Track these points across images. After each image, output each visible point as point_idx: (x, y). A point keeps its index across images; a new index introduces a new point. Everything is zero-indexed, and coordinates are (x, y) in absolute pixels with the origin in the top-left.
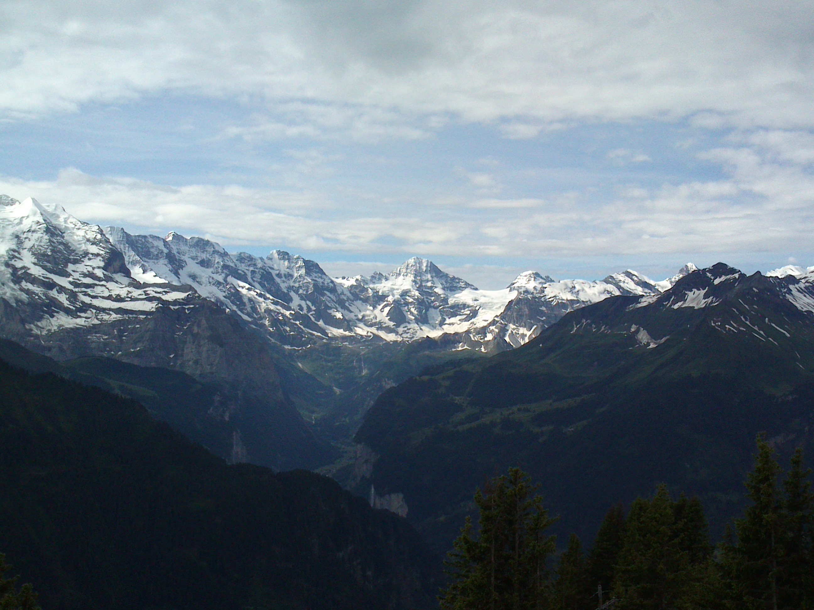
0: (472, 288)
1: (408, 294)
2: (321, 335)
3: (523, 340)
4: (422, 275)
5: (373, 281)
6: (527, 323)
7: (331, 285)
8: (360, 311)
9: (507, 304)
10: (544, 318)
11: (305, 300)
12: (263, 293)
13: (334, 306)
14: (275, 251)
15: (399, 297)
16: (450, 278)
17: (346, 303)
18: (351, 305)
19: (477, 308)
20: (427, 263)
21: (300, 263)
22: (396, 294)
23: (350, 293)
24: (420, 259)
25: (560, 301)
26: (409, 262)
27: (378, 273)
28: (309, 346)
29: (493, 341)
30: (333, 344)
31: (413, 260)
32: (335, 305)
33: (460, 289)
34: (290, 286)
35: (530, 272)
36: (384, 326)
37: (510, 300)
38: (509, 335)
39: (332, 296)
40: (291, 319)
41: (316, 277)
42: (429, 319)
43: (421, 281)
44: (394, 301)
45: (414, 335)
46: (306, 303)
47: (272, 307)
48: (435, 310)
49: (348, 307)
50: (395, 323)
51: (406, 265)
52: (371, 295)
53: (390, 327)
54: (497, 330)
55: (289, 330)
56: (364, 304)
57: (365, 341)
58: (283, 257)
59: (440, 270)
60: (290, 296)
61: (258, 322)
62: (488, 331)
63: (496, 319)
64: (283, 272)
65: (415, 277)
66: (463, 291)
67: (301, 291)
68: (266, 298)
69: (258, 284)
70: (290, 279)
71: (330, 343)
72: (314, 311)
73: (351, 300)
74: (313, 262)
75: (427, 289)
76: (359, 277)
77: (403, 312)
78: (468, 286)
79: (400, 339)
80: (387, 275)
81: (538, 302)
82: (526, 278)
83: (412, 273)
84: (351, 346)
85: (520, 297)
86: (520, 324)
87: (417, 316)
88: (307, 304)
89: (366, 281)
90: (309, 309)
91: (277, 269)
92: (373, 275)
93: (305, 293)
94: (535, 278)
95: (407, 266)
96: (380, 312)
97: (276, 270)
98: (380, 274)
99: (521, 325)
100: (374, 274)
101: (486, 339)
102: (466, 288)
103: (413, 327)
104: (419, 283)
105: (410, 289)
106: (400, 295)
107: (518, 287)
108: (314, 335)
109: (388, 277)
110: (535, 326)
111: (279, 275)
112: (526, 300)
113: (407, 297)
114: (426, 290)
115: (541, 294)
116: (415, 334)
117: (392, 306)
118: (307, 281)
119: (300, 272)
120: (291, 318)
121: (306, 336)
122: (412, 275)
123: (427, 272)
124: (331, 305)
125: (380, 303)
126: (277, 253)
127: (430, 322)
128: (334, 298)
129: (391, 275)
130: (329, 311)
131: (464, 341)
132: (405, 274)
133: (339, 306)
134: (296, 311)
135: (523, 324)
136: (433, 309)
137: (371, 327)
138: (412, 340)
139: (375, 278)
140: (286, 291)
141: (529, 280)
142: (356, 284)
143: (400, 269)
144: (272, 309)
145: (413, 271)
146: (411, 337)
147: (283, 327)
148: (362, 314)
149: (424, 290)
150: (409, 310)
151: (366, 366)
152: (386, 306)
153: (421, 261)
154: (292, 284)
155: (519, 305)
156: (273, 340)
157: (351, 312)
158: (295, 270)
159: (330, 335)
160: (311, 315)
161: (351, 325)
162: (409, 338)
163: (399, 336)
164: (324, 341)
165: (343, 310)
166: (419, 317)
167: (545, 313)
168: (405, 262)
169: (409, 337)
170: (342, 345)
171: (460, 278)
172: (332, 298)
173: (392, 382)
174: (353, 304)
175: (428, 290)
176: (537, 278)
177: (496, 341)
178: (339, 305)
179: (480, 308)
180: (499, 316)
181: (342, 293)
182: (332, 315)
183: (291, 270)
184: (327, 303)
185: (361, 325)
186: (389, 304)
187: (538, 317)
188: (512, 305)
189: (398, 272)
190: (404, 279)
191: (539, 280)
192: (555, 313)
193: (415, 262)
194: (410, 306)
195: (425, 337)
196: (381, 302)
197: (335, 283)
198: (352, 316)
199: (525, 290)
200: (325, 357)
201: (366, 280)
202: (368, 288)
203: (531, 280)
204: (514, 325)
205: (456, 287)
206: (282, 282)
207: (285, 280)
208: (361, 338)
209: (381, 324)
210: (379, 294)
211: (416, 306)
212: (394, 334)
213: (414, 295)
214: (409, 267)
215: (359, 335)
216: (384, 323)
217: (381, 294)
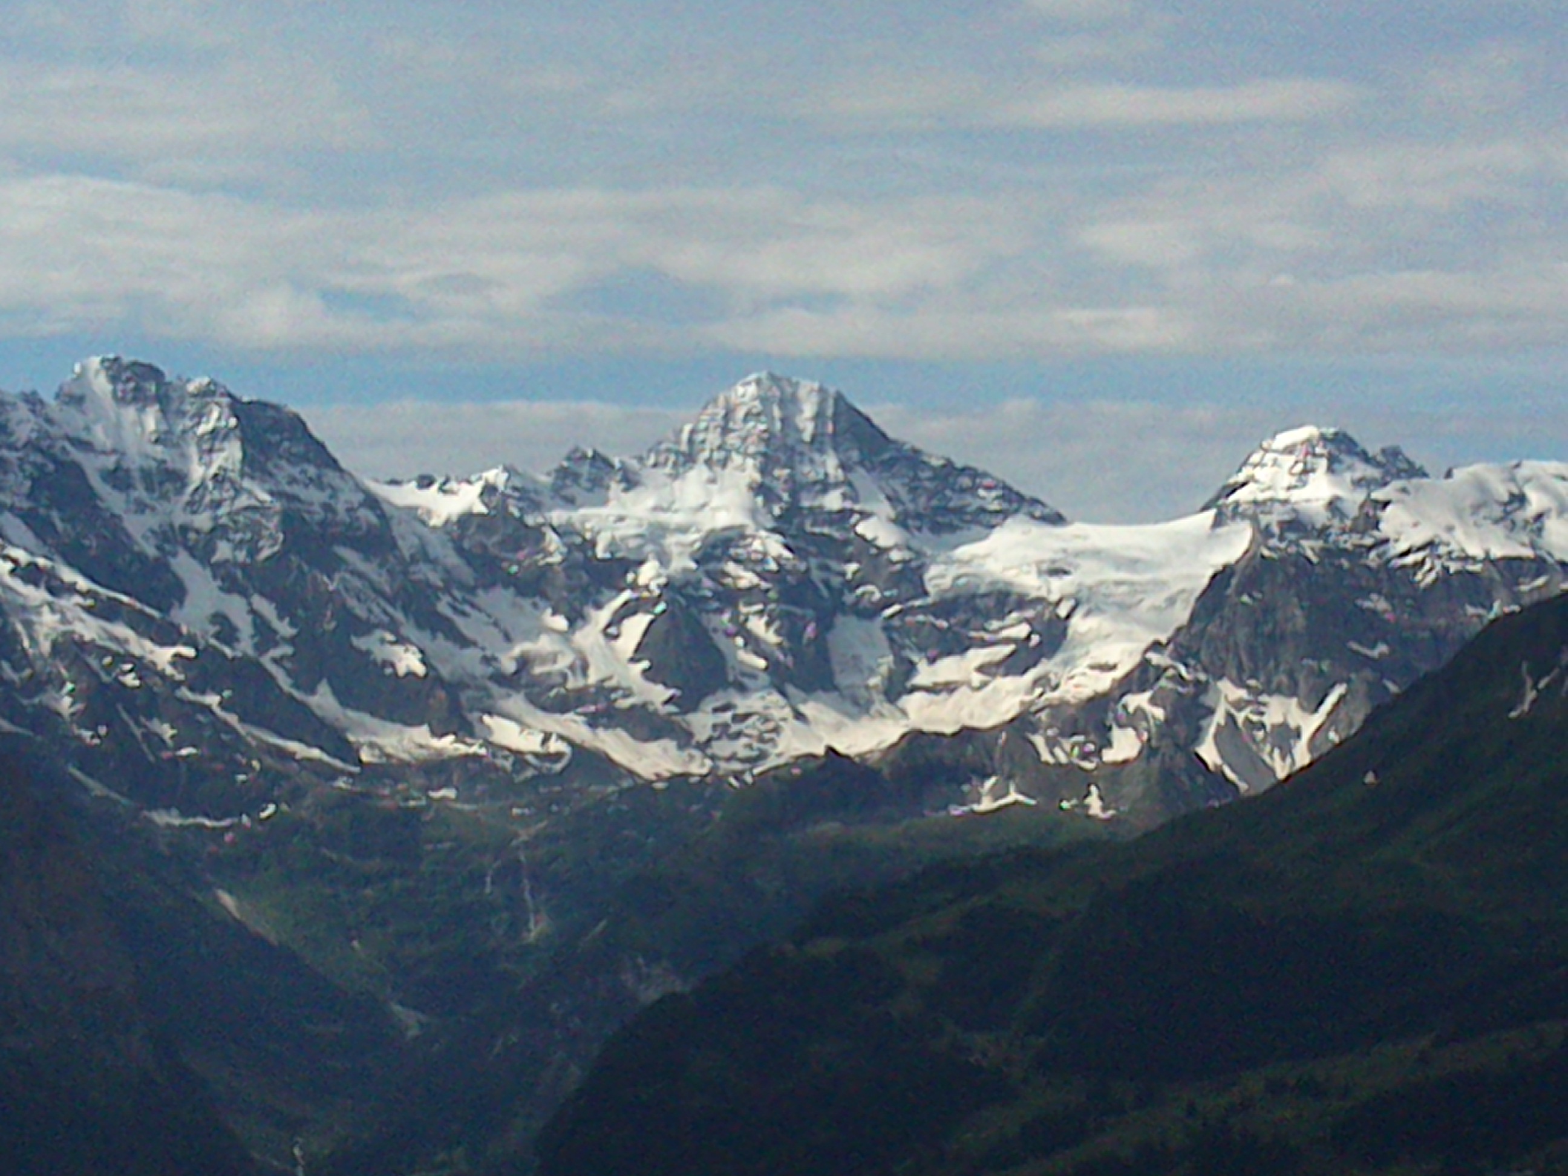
0: (1038, 513)
1: (732, 551)
2: (326, 758)
3: (1283, 758)
4: (797, 458)
5: (566, 492)
6: (1301, 678)
7: (367, 516)
8: (508, 638)
9: (1205, 581)
10: (1382, 648)
11: (245, 594)
12: (41, 562)
13: (386, 619)
14: (95, 362)
15: (693, 565)
16: (932, 469)
17: (438, 599)
18: (467, 608)
19: (1063, 611)
20: (822, 404)
21: (215, 417)
22: (675, 550)
23: (460, 551)
24: (784, 384)
25: (1453, 567)
26: (734, 399)
27: (590, 454)
28: (271, 808)
29: (1143, 765)
30: (384, 797)
31: (752, 389)
32: (385, 612)
33: (979, 523)
34: (171, 526)
35: (1309, 431)
36: (624, 703)
37: (1220, 568)
38: (1216, 736)
39: (369, 568)
40: (179, 684)
41: (293, 481)
42: (836, 668)
43: (796, 488)
44: (667, 585)
45: (766, 747)
46: (250, 604)
47: (89, 629)
48: (865, 623)
49: (450, 622)
50: (678, 693)
51: (722, 412)
52: (556, 558)
53: (651, 708)
54: (1159, 713)
55: (173, 737)
56: (526, 603)
57: (534, 778)
58: (136, 389)
59: (884, 435)
60: (175, 575)
61: (25, 702)
62: (1116, 718)
63: (1155, 658)
64: (134, 462)
65: (764, 470)
66: (997, 530)
67: (223, 551)
68: (58, 588)
69: (18, 522)
70: (171, 495)
71: (366, 795)
72: (292, 641)
73: (463, 587)
74: (275, 408)
75: (824, 523)
76: (496, 476)
77: (711, 638)
78: (1015, 506)
79: (699, 767)
80: (634, 464)
81: (1350, 572)
82: (1291, 459)
83: (752, 449)
84: (467, 807)
85: (1266, 553)
86: (1269, 682)
87: (779, 655)
88: (253, 612)
89: (532, 495)
90: (265, 636)
91: (109, 445)
92: (565, 464)
93: (242, 556)
94: (1332, 460)
95: (727, 417)
96: (601, 639)
97: (104, 453)
98: (600, 461)
99: (1274, 686)
100: (569, 459)
101: (1109, 756)
102: (1004, 514)
103: (759, 709)
104: (785, 496)
105: (742, 527)
106: (698, 556)
107: (1255, 503)
108: (290, 756)
109: (636, 473)
110: (1339, 690)
111: (118, 477)
112: (1295, 564)
113: (731, 567)
114: (817, 530)
115: (1363, 533)
116: (772, 740)
117: (661, 607)
118: (253, 502)
119: (218, 460)
120: (180, 677)
121: (256, 764)
122: (750, 462)
123: (822, 443)
124: (370, 611)
125: (602, 598)
126: (108, 369)
127: (842, 680)
128: (382, 580)
129: (652, 460)
130: (360, 643)
131: (1006, 767)
132: (717, 455)
133: (406, 614)
134: (202, 644)
135: (1284, 679)
136: (852, 621)
137: (563, 710)
138: (756, 771)
139: (576, 477)
140: (151, 551)
141: (1306, 472)
142: (483, 509)
143: (693, 432)
144: (88, 637)
145: (754, 438)
146: (755, 753)
147: (143, 719)
148: (517, 650)
149: (808, 528)
150: (742, 629)
151: (544, 894)
152: (628, 610)
153: (789, 390)
154: (180, 518)
155: (1261, 592)
156: (97, 788)
157: (464, 642)
158: (193, 451)
159: (365, 756)
160: (276, 661)
161: (464, 703)
162: (742, 761)
163: (696, 753)
164: (341, 783)
165: (427, 634)
166: (790, 661)
167: (1387, 622)
168: (715, 401)
169: (743, 753)
170: (423, 802)
171: (981, 467)
172: (374, 577)
173: (667, 971)
174: (473, 606)
175: (826, 530)
176: (1343, 457)
177: (1156, 763)
178: (405, 610)
179: (1073, 609)
180: (1168, 643)
181: (423, 555)
182: (375, 663)
183: (175, 452)
184: (352, 603)
185: (516, 703)
186: (646, 599)
187: (1355, 646)
188: (1229, 591)
189: (684, 447)
190: (713, 481)
191: (1350, 468)
192: (1431, 621)
193: (764, 400)
194: (744, 609)
195: (820, 751)
196: (607, 593)
197: (385, 507)
198: (469, 660)
199: (1286, 517)
200: (349, 859)
201: (530, 487)
202: (543, 525)
203: (1313, 470)
204: (1240, 683)
205: (960, 511)
206: (133, 507)
207: (148, 501)
208: (514, 764)
209: (608, 699)
210: (595, 555)
211: (772, 606)
212: (670, 744)
213: (760, 556)
214: (737, 423)
215: (506, 753)
216: (620, 693)
217: (605, 551)
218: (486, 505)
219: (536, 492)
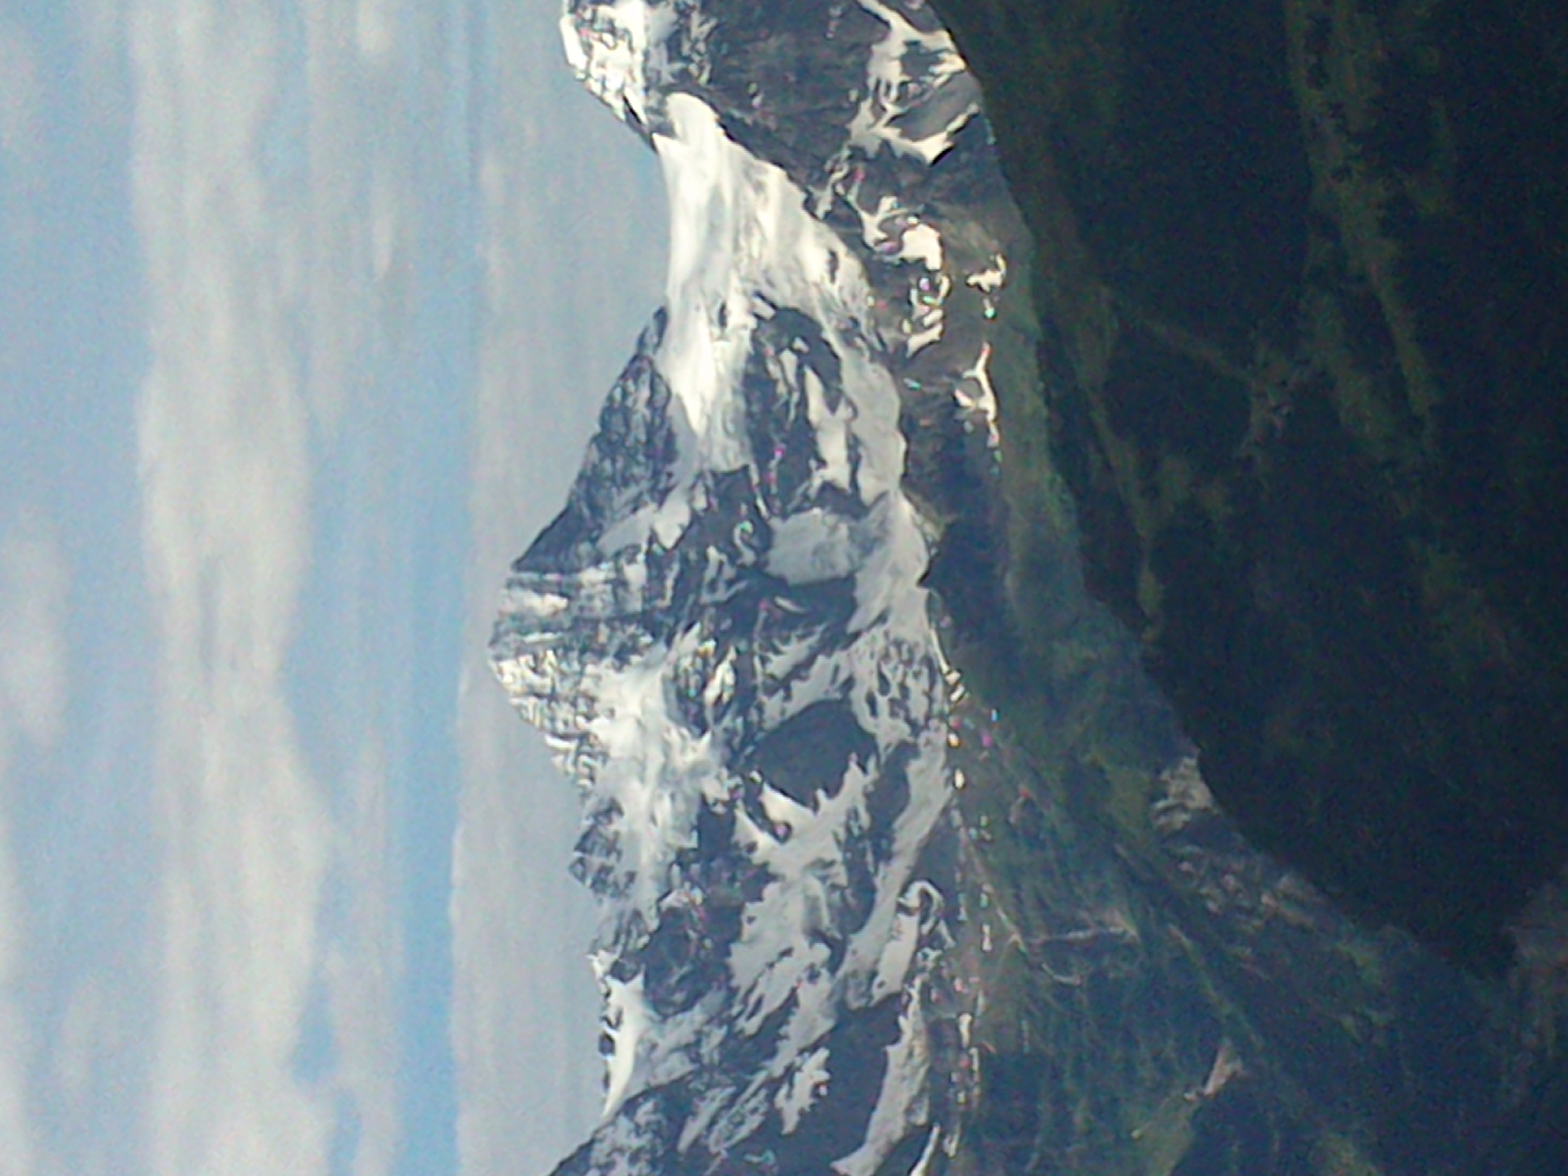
0: (655, 340)
1: (692, 692)
2: (922, 1165)
3: (940, 62)
4: (587, 614)
5: (622, 880)
6: (848, 40)
7: (645, 1111)
8: (787, 953)
9: (738, 149)
13: (764, 1094)
15: (707, 738)
16: (602, 460)
17: (742, 1031)
18: (753, 999)
19: (768, 312)
20: (522, 585)
22: (690, 757)
23: (686, 1006)
24: (502, 628)
26: (517, 687)
27: (578, 854)
29: (945, 223)
30: (968, 1101)
31: (508, 665)
32: (755, 1094)
33: (664, 407)
35: (567, 26)
36: (865, 819)
37: (721, 131)
38: (915, 139)
39: (706, 1109)
42: (828, 573)
43: (621, 618)
44: (729, 766)
45: (919, 655)
48: (778, 540)
49: (768, 1018)
50: (854, 757)
51: (533, 700)
52: (698, 895)
53: (871, 788)
56: (748, 930)
57: (949, 924)
59: (562, 516)
62: (891, 252)
63: (823, 208)
65: (601, 653)
66: (673, 386)
71: (966, 1119)
75: (663, 586)
76: (601, 963)
77: (792, 718)
78: (645, 364)
79: (941, 736)
80: (591, 804)
82: (598, 48)
83: (576, 666)
84: (981, 1001)
85: (704, 77)
86: (851, 76)
87: (812, 640)
89: (624, 921)
92: (589, 881)
95: (539, 696)
96: (791, 843)
98: (584, 844)
99: (855, 70)
100: (582, 878)
101: (934, 261)
102: (656, 380)
103: (873, 664)
104: (631, 629)
105: (664, 680)
106: (697, 731)
107: (647, 89)
109: (601, 801)
112: (718, 45)
113: (711, 694)
114: (669, 593)
116: (911, 651)
117: (755, 775)
122: (590, 669)
123: (569, 586)
124: (754, 1111)
125: (743, 843)
127: (842, 566)
128: (719, 1096)
129: (586, 782)
130: (790, 1123)
131: (946, 379)
132: (582, 707)
133: (761, 1070)
135: (850, 60)
136: (774, 554)
137: (873, 890)
138: (945, 668)
139: (605, 870)
141: (613, 31)
142: (640, 979)
143: (555, 734)
145: (564, 666)
146: (925, 671)
148: (800, 943)
149: (667, 602)
150: (782, 685)
151: (1083, 915)
152: (759, 813)
153: (508, 624)
155: (748, 84)
157: (792, 1001)
159: (921, 1119)
161: (862, 1002)
162: (932, 684)
163: (923, 737)
164: (951, 1147)
165: (782, 1045)
166: (819, 629)
168: (519, 708)
169: (924, 683)
170: (974, 1051)
171: (601, 406)
172: (715, 1105)
173: (1173, 777)
174: (750, 990)
175: (669, 583)
177: (943, 208)
178: (754, 1070)
179: (763, 298)
180: (807, 191)
181: (691, 1049)
182: (812, 1106)
184: (744, 1132)
185: (862, 943)
186: (747, 790)
188: (749, 120)
189: (572, 745)
190: (612, 713)
193: (519, 652)
194: (759, 679)
195: (923, 593)
196: (738, 837)
197: (635, 1092)
198: (812, 997)
199: (664, 54)
200: (1038, 1140)
201: (614, 925)
202: (659, 909)
203: (611, 22)
204: (854, 110)
205: (651, 430)
208: (933, 948)
209: (861, 838)
210: (694, 850)
211: (756, 646)
212: (913, 767)
213: (699, 662)
214: (544, 683)
215: (920, 955)
216: (852, 823)
217: (690, 838)
218: (634, 974)
219: (621, 915)
